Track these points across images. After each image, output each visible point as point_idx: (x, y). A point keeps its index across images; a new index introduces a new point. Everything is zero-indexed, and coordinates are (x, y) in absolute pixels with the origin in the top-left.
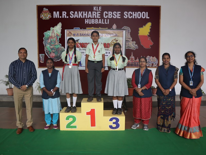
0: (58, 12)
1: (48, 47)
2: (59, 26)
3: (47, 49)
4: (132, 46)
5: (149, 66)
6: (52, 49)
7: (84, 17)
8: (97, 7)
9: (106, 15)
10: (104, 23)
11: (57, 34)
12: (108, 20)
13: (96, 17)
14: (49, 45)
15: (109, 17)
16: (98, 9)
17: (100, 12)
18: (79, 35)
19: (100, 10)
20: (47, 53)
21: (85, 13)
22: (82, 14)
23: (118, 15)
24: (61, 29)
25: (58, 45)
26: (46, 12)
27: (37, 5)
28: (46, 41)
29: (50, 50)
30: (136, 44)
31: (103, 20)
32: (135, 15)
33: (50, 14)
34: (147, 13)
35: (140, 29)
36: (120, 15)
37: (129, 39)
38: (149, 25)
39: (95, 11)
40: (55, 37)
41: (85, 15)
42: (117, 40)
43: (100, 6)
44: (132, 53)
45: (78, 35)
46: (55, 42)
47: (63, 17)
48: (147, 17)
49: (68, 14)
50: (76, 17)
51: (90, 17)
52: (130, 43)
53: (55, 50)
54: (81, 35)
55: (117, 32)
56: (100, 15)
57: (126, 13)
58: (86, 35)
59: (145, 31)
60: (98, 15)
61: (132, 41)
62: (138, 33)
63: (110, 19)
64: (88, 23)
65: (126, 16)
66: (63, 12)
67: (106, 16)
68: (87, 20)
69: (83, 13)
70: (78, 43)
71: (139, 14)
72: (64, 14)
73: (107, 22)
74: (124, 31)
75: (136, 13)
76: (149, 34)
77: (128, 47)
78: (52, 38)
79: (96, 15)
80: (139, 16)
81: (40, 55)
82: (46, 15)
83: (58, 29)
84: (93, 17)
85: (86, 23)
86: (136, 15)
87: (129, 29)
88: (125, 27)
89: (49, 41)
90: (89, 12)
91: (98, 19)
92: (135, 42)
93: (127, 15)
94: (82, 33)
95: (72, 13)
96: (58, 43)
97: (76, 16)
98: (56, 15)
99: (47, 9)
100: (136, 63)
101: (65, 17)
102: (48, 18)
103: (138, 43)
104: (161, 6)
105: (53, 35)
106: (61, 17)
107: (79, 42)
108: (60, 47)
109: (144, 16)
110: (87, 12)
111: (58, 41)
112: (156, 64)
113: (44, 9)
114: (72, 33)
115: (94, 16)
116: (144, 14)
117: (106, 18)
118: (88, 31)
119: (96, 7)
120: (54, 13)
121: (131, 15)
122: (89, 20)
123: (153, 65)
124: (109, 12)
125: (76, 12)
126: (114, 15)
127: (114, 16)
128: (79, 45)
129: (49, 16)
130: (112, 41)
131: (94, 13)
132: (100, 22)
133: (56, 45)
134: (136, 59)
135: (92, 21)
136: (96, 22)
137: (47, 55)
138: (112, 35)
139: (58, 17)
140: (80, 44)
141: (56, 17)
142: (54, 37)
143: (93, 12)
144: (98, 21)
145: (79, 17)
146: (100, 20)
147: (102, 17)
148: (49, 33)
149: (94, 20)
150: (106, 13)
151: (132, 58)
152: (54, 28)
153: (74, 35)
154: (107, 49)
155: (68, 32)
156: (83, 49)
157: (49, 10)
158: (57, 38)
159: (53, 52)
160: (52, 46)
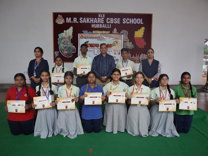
0: (70, 18)
1: (61, 46)
2: (71, 28)
3: (61, 48)
4: (129, 46)
6: (65, 48)
7: (91, 22)
8: (101, 15)
9: (109, 21)
10: (107, 27)
11: (69, 35)
12: (110, 25)
13: (100, 23)
15: (111, 23)
16: (102, 16)
17: (104, 19)
18: (89, 37)
19: (103, 17)
20: (61, 51)
21: (92, 19)
22: (90, 20)
23: (118, 21)
24: (73, 31)
25: (70, 45)
26: (60, 18)
27: (53, 13)
28: (60, 41)
29: (63, 48)
30: (132, 44)
31: (106, 25)
32: (131, 21)
33: (64, 19)
34: (141, 19)
35: (136, 32)
36: (119, 21)
37: (127, 40)
38: (143, 28)
39: (100, 18)
40: (67, 38)
41: (92, 20)
42: (117, 42)
43: (104, 14)
45: (88, 38)
46: (67, 42)
47: (74, 22)
48: (142, 23)
49: (78, 20)
50: (85, 22)
51: (96, 22)
52: (127, 43)
53: (67, 48)
54: (90, 38)
55: (117, 36)
56: (103, 21)
58: (94, 37)
59: (139, 34)
60: (102, 21)
61: (129, 42)
62: (134, 36)
63: (111, 24)
64: (94, 27)
65: (124, 22)
66: (74, 18)
67: (108, 22)
68: (93, 25)
69: (90, 19)
70: (88, 44)
71: (135, 20)
72: (75, 20)
73: (109, 26)
74: (123, 35)
75: (132, 19)
76: (142, 36)
77: (126, 47)
78: (65, 39)
79: (101, 21)
80: (135, 22)
81: (55, 52)
82: (60, 20)
83: (70, 32)
84: (98, 22)
85: (92, 27)
86: (133, 21)
87: (127, 32)
88: (124, 31)
89: (63, 41)
90: (95, 18)
91: (103, 24)
92: (131, 43)
93: (125, 21)
94: (91, 36)
95: (81, 19)
98: (69, 20)
99: (61, 16)
101: (76, 22)
102: (62, 22)
103: (134, 43)
104: (152, 14)
105: (66, 36)
106: (72, 22)
108: (72, 46)
109: (139, 22)
110: (93, 19)
111: (70, 41)
113: (59, 15)
114: (84, 36)
115: (99, 22)
116: (139, 20)
117: (108, 24)
118: (96, 35)
119: (100, 14)
120: (67, 18)
121: (128, 21)
122: (95, 24)
124: (111, 19)
125: (85, 19)
126: (115, 21)
127: (115, 22)
129: (63, 21)
130: (113, 43)
131: (99, 19)
132: (104, 27)
133: (68, 45)
134: (132, 56)
135: (98, 26)
137: (61, 52)
138: (113, 38)
139: (70, 22)
140: (90, 44)
141: (69, 22)
142: (66, 38)
143: (98, 19)
144: (102, 26)
145: (87, 22)
146: (104, 25)
147: (105, 22)
148: (62, 35)
149: (99, 25)
150: (108, 19)
152: (66, 30)
153: (85, 38)
154: (110, 48)
155: (80, 36)
156: (91, 48)
157: (63, 17)
158: (69, 39)
159: (66, 50)
160: (65, 45)
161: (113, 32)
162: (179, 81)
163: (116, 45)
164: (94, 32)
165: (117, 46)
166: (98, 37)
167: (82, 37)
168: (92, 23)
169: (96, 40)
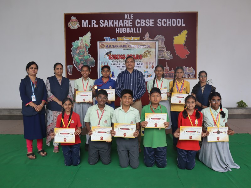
0: (87, 21)
2: (89, 34)
3: (76, 60)
4: (167, 56)
5: (185, 78)
6: (81, 60)
8: (129, 15)
9: (138, 23)
10: (136, 32)
11: (86, 44)
12: (141, 28)
13: (127, 26)
14: (77, 56)
15: (142, 25)
16: (130, 17)
17: (131, 20)
18: (112, 46)
19: (131, 18)
21: (116, 22)
22: (113, 23)
23: (151, 23)
24: (91, 38)
25: (87, 56)
26: (74, 21)
27: (64, 14)
28: (74, 51)
29: (78, 61)
30: (170, 54)
31: (135, 28)
32: (169, 22)
33: (78, 23)
34: (183, 20)
35: (175, 38)
36: (153, 23)
37: (163, 48)
38: (185, 32)
39: (126, 19)
40: (84, 47)
41: (116, 23)
42: (150, 52)
43: (132, 14)
44: (167, 64)
45: (110, 46)
46: (84, 53)
47: (92, 26)
48: (183, 25)
49: (98, 23)
50: (106, 26)
51: (121, 26)
52: (164, 53)
53: (84, 61)
54: (114, 47)
55: (149, 44)
57: (159, 21)
58: (118, 46)
59: (180, 39)
60: (130, 23)
61: (167, 50)
62: (173, 42)
63: (142, 27)
64: (118, 32)
65: (159, 24)
66: (92, 21)
67: (138, 25)
68: (117, 29)
69: (113, 21)
70: (111, 55)
71: (174, 21)
72: (94, 23)
73: (139, 31)
74: (157, 43)
75: (170, 20)
76: (184, 43)
77: (162, 57)
78: (81, 48)
79: (128, 23)
80: (174, 24)
81: (68, 66)
82: (74, 24)
83: (87, 39)
84: (124, 26)
85: (116, 32)
86: (171, 23)
87: (163, 38)
88: (159, 37)
89: (78, 52)
90: (120, 20)
91: (130, 28)
92: (169, 52)
93: (161, 23)
94: (114, 45)
95: (102, 21)
96: (87, 54)
97: (106, 24)
98: (85, 23)
99: (75, 18)
100: (171, 74)
101: (95, 26)
102: (76, 27)
103: (173, 52)
104: (197, 12)
105: (82, 45)
107: (112, 53)
108: (89, 58)
109: (179, 24)
110: (117, 21)
111: (87, 51)
112: (193, 75)
113: (72, 17)
114: (105, 45)
115: (126, 24)
116: (179, 21)
117: (138, 27)
118: (121, 43)
119: (127, 15)
120: (83, 21)
121: (165, 23)
122: (120, 29)
123: (189, 76)
124: (142, 20)
125: (106, 21)
126: (147, 23)
127: (146, 25)
128: (112, 57)
129: (77, 24)
130: (144, 53)
131: (126, 22)
132: (132, 31)
133: (84, 56)
134: (170, 70)
136: (128, 31)
137: (75, 66)
138: (145, 47)
139: (87, 26)
140: (113, 55)
141: (85, 26)
142: (82, 47)
143: (124, 21)
144: (130, 30)
146: (132, 28)
147: (134, 26)
148: (77, 43)
149: (125, 29)
150: (138, 21)
151: (167, 68)
152: (82, 37)
153: (107, 47)
154: (139, 60)
155: (100, 44)
156: (115, 60)
157: (77, 19)
158: (86, 49)
159: (82, 63)
160: (80, 57)
161: (144, 37)
162: (237, 103)
163: (149, 55)
164: (118, 38)
165: (149, 57)
166: (124, 46)
167: (103, 46)
168: (116, 27)
169: (121, 49)
